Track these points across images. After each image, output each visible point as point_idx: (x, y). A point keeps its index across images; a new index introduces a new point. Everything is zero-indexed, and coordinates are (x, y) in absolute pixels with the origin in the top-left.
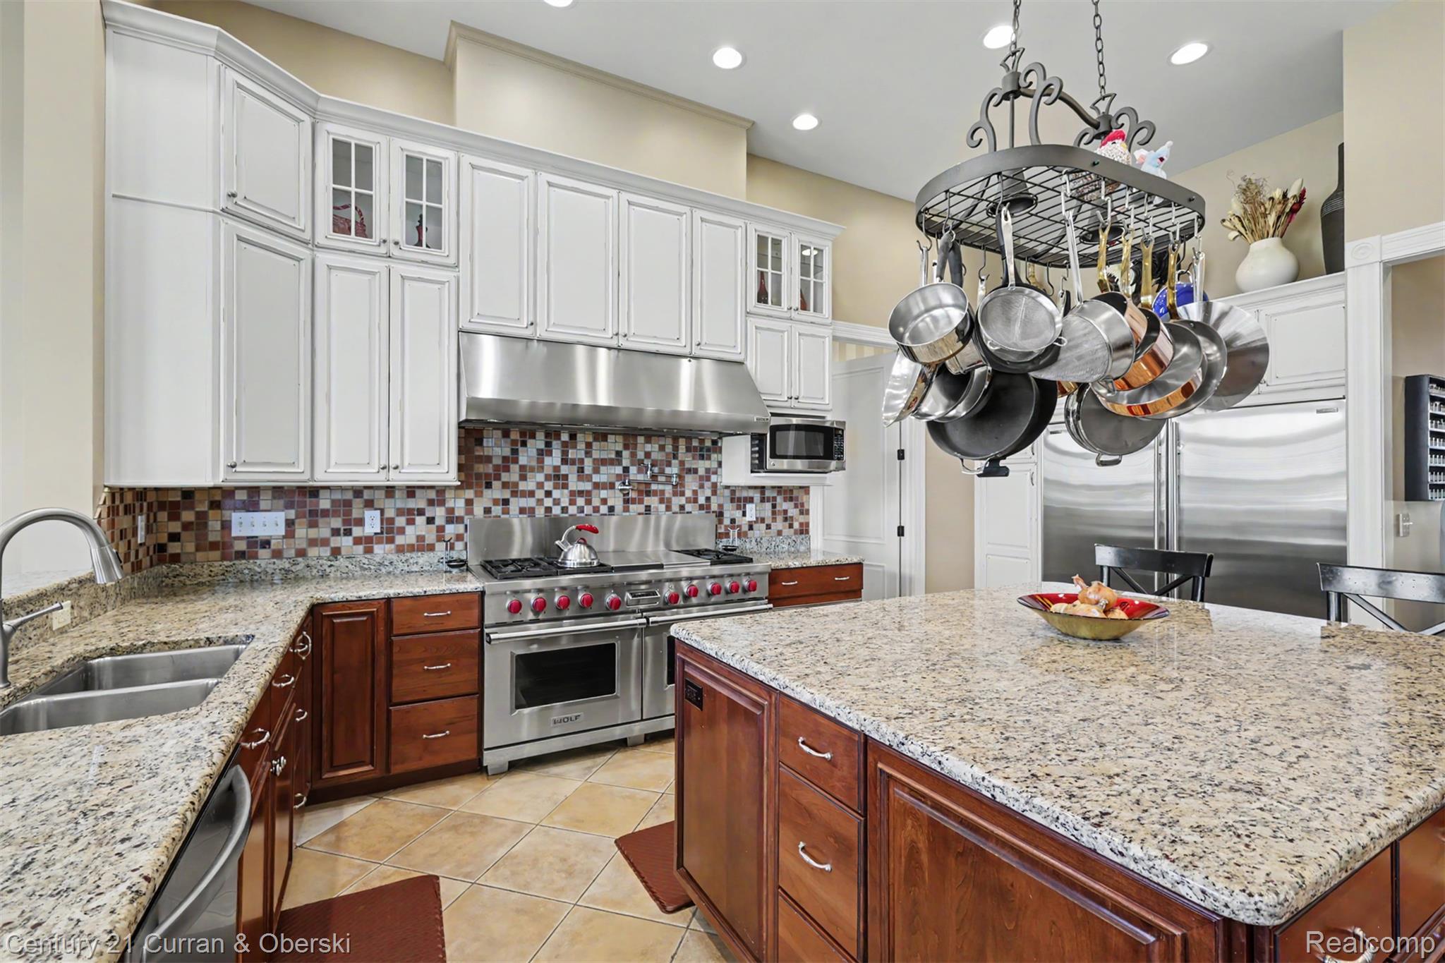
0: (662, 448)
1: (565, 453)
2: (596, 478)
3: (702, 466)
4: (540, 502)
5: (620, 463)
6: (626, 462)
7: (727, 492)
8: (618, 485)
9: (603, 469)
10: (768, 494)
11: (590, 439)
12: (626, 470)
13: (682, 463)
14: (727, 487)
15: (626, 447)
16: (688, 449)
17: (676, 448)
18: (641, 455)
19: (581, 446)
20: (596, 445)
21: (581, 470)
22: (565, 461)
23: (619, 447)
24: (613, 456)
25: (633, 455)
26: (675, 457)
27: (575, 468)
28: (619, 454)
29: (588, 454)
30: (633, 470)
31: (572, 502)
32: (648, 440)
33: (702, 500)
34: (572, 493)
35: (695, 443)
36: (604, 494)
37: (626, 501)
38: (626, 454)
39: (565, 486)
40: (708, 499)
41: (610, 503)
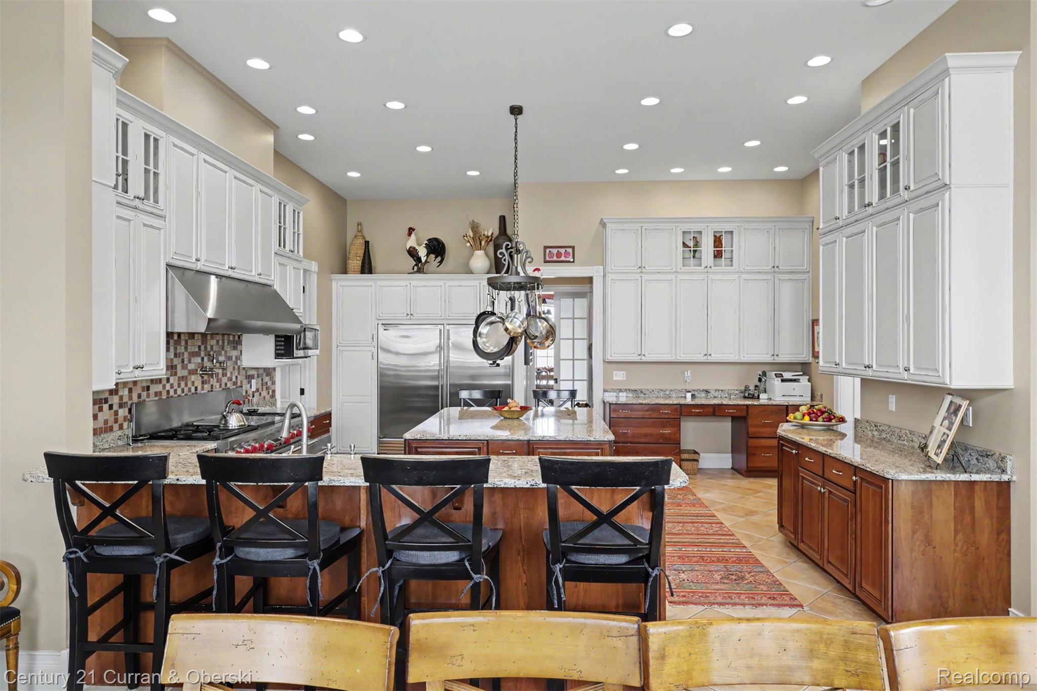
0: (218, 341)
1: (175, 349)
2: (189, 368)
3: (234, 353)
4: (164, 386)
5: (200, 356)
6: (202, 354)
7: (244, 372)
8: (199, 372)
9: (193, 360)
10: (261, 371)
11: (187, 338)
12: (203, 359)
13: (226, 352)
14: (244, 368)
15: (203, 344)
16: (229, 343)
17: (223, 342)
18: (209, 347)
19: (183, 343)
20: (189, 341)
21: (183, 361)
22: (176, 355)
23: (200, 344)
24: (197, 350)
25: (206, 348)
26: (223, 349)
27: (180, 360)
28: (199, 347)
29: (186, 348)
30: (206, 359)
31: (179, 386)
32: (212, 338)
33: (234, 379)
34: (179, 380)
35: (231, 338)
36: (193, 377)
37: (203, 383)
38: (203, 348)
39: (176, 374)
40: (237, 377)
41: (196, 385)
